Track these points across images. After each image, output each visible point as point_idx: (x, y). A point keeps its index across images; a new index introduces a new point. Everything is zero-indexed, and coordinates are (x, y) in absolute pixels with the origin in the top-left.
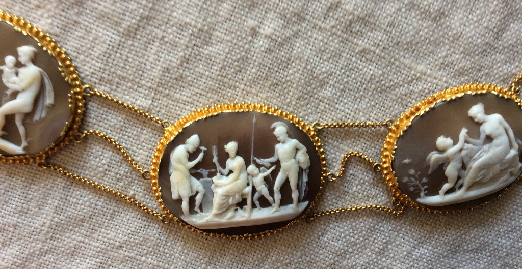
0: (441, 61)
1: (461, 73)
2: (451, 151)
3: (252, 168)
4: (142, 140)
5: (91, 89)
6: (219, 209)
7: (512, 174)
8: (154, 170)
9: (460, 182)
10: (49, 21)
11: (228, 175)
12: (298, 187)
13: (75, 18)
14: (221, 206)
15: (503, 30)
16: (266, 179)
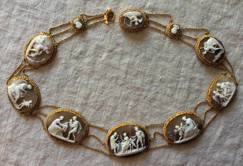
0: (174, 106)
1: (180, 108)
2: (179, 129)
3: (130, 139)
4: (102, 135)
5: (90, 124)
6: (123, 151)
7: (197, 133)
8: (106, 143)
9: (184, 137)
10: (79, 109)
11: (125, 142)
12: (143, 143)
13: (85, 108)
14: (124, 150)
15: (189, 97)
16: (134, 141)
